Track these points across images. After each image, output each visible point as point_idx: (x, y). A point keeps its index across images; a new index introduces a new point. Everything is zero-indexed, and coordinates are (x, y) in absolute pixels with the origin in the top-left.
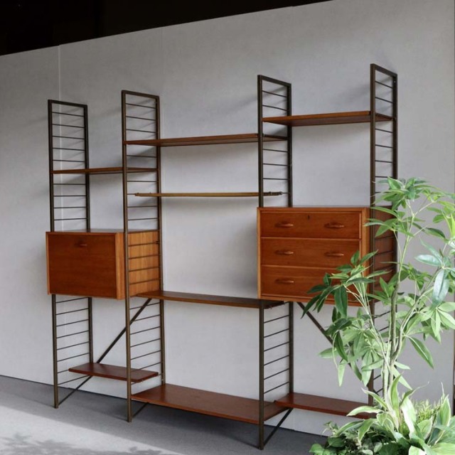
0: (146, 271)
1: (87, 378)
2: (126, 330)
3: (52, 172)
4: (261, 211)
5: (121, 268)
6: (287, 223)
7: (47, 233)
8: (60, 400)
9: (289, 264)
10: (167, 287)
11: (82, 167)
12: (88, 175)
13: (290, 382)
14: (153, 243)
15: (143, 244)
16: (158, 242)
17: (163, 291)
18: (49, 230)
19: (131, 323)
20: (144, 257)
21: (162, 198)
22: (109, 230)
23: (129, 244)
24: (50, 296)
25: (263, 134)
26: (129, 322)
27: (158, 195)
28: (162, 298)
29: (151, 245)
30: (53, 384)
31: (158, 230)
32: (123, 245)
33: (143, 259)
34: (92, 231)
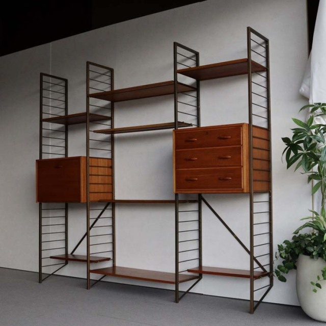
0: (102, 185)
1: (63, 265)
2: (87, 234)
3: (42, 120)
4: (175, 132)
5: (84, 180)
6: (192, 138)
7: (37, 161)
8: (43, 278)
9: (194, 167)
13: (200, 259)
14: (108, 167)
15: (100, 167)
16: (112, 167)
17: (114, 200)
18: (38, 159)
19: (90, 229)
20: (101, 175)
23: (90, 165)
24: (38, 203)
25: (177, 82)
26: (89, 228)
29: (107, 169)
30: (38, 271)
31: (112, 159)
32: (85, 165)
33: (100, 177)
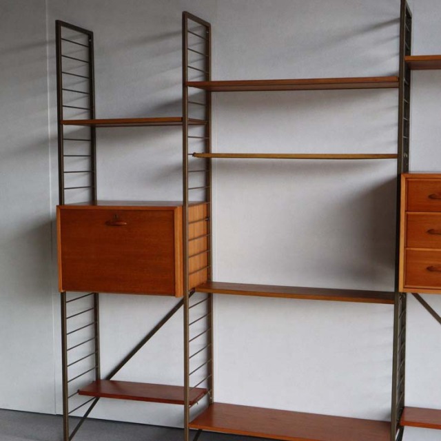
3: (61, 122)
5: (180, 254)
7: (58, 206)
10: (217, 277)
11: (84, 116)
12: (94, 129)
15: (196, 222)
16: (207, 219)
17: (212, 282)
20: (197, 238)
21: (213, 159)
22: (143, 202)
27: (207, 155)
28: (209, 291)
29: (202, 223)
30: (62, 413)
31: (207, 203)
32: (181, 222)
34: (99, 204)
